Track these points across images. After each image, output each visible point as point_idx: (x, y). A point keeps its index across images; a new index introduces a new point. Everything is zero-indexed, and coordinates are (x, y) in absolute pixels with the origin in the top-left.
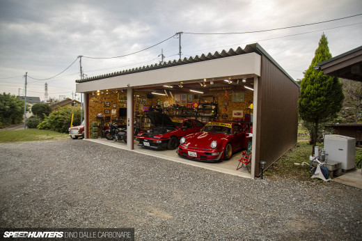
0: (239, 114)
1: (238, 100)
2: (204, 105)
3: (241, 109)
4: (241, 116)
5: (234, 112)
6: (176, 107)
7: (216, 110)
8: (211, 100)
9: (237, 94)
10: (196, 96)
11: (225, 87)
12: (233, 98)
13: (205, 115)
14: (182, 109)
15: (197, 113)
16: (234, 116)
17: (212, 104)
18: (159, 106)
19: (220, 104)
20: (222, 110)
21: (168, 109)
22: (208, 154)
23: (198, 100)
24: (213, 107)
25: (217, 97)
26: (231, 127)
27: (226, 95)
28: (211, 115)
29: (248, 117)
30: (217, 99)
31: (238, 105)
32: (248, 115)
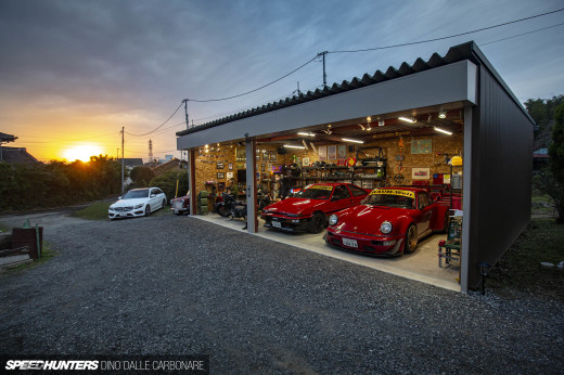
0: (423, 174)
1: (421, 152)
2: (364, 161)
3: (425, 166)
4: (427, 177)
5: (415, 170)
6: (321, 165)
7: (385, 168)
8: (376, 153)
9: (419, 143)
10: (351, 148)
11: (399, 131)
12: (412, 149)
13: (368, 176)
14: (331, 169)
15: (353, 173)
16: (414, 177)
17: (378, 159)
18: (295, 165)
19: (390, 158)
20: (394, 167)
21: (309, 170)
22: (378, 242)
23: (354, 154)
24: (380, 164)
25: (386, 149)
26: (413, 196)
27: (401, 144)
28: (376, 176)
29: (438, 178)
30: (386, 152)
31: (421, 160)
32: (439, 175)
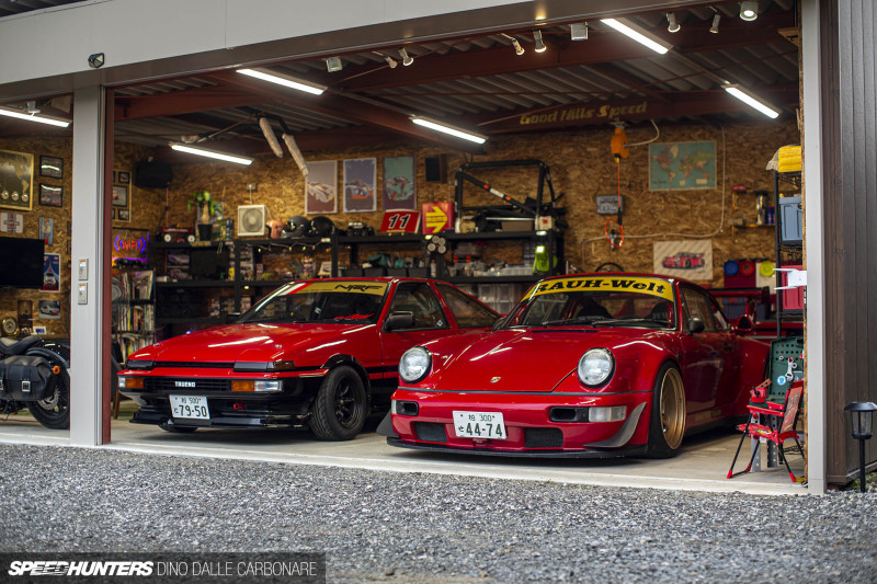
0: (692, 262)
1: (683, 184)
2: (485, 216)
3: (697, 235)
4: (704, 274)
5: (663, 250)
6: (314, 233)
7: (558, 242)
8: (527, 186)
9: (675, 150)
10: (436, 165)
11: (613, 101)
12: (653, 171)
13: (496, 272)
17: (533, 208)
18: (207, 232)
19: (579, 206)
20: (593, 239)
21: (263, 249)
23: (444, 189)
24: (543, 225)
25: (563, 173)
27: (616, 146)
28: (528, 270)
29: (739, 276)
30: (564, 181)
31: (683, 214)
32: (741, 262)
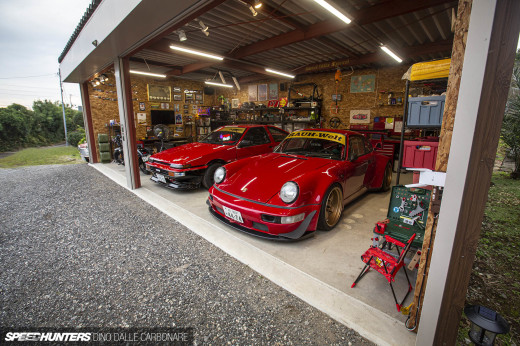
0: (363, 117)
1: (362, 90)
2: (297, 102)
3: (365, 108)
4: (367, 121)
5: (352, 115)
6: (251, 107)
7: (319, 110)
8: (310, 92)
9: (360, 79)
10: (283, 86)
11: (337, 60)
12: (352, 86)
13: (299, 119)
14: (261, 110)
15: (284, 116)
16: (353, 121)
17: (313, 99)
18: (223, 107)
19: (327, 98)
20: (331, 110)
21: (238, 112)
23: (287, 93)
24: (314, 105)
25: (321, 86)
26: (343, 141)
27: (337, 77)
28: (309, 119)
29: (379, 123)
30: (322, 90)
31: (361, 101)
32: (380, 118)
